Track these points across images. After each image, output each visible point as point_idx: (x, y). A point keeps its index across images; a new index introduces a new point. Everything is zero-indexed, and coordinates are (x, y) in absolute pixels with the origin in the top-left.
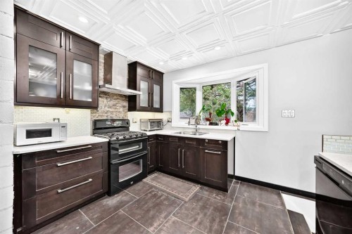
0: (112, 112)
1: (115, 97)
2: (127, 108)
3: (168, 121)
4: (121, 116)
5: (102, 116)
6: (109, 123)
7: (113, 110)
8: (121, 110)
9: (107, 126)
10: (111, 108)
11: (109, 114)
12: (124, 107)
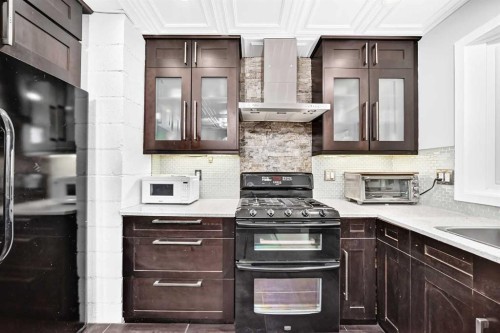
0: (276, 159)
1: (283, 129)
2: (310, 148)
3: (438, 180)
4: (295, 167)
5: (258, 166)
6: (268, 179)
7: (279, 154)
8: (297, 153)
9: (263, 185)
10: (275, 150)
11: (272, 161)
12: (303, 147)
